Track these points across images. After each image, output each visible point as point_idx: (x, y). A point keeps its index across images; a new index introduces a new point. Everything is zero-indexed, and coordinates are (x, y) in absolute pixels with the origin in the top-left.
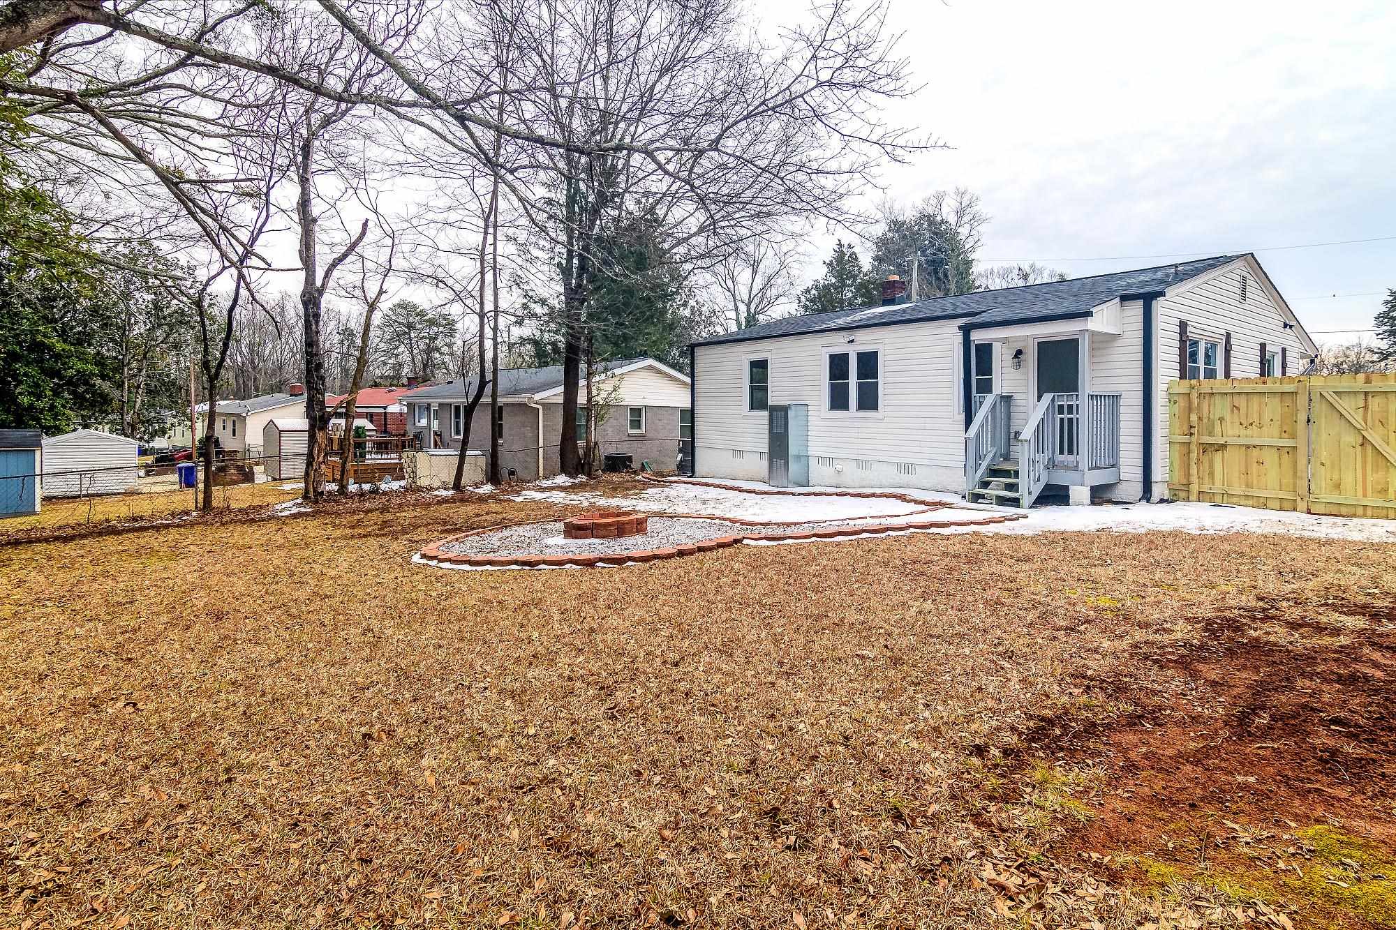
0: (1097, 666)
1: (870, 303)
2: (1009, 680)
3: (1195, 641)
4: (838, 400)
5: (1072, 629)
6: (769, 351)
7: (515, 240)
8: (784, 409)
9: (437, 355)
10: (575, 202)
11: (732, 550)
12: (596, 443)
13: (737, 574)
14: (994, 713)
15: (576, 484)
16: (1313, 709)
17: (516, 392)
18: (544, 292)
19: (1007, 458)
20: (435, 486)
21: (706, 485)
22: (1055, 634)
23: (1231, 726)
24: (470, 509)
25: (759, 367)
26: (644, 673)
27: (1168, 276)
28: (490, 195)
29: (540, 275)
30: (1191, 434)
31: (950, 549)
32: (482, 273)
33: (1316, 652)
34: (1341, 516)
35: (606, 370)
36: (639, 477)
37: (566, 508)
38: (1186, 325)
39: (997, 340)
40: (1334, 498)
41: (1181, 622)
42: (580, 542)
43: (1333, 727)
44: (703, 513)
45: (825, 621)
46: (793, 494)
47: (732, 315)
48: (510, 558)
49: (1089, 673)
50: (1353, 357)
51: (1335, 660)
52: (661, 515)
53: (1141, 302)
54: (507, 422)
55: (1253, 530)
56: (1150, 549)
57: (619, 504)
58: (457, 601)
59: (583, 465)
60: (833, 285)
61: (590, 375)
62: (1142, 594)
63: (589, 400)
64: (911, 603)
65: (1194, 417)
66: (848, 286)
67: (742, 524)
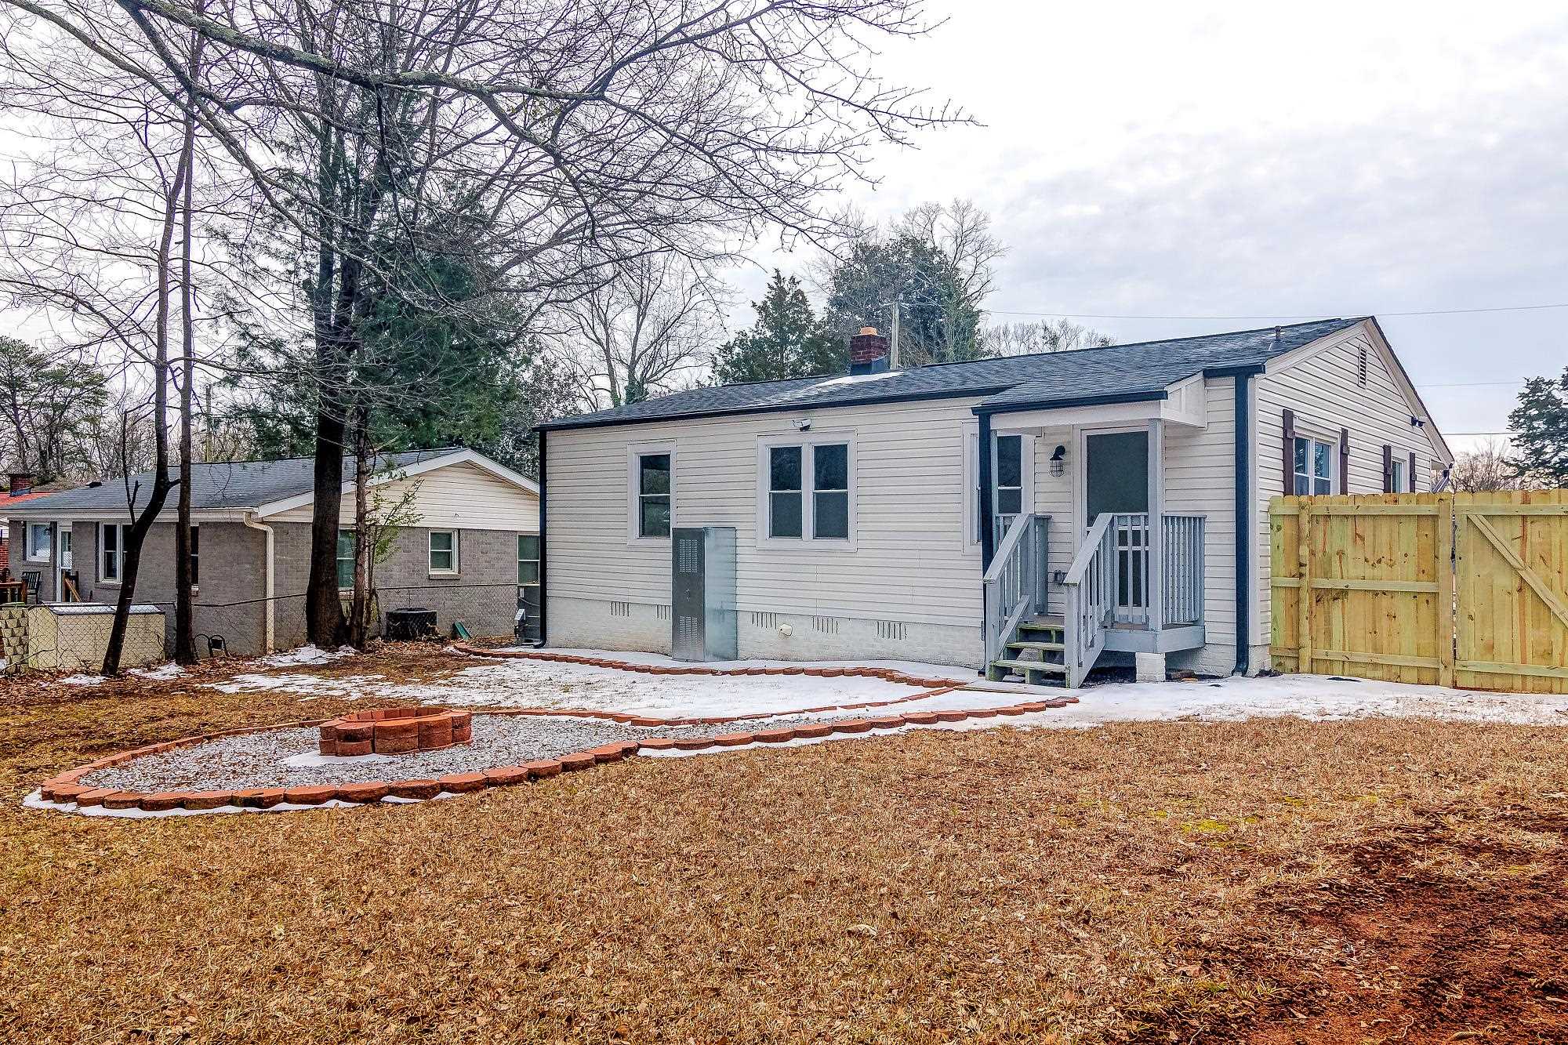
0: (1214, 927)
1: (827, 369)
2: (1090, 958)
3: (1344, 881)
4: (785, 523)
5: (1169, 872)
6: (671, 440)
7: (225, 237)
8: (699, 535)
9: (67, 436)
10: (336, 177)
11: (621, 767)
12: (373, 592)
13: (635, 805)
14: (1076, 1013)
15: (336, 662)
16: (1518, 974)
17: (225, 502)
18: (278, 330)
19: (1043, 611)
20: (68, 668)
21: (566, 659)
22: (1146, 880)
23: (1414, 1007)
24: (138, 708)
25: (655, 465)
26: (488, 986)
27: (1265, 343)
28: (178, 156)
29: (270, 299)
30: (1301, 575)
31: (973, 754)
32: (163, 292)
33: (1506, 888)
34: (1497, 690)
35: (390, 467)
36: (450, 649)
37: (321, 702)
38: (1292, 416)
39: (1029, 431)
40: (1487, 666)
41: (1320, 853)
42: (351, 760)
43: (1549, 998)
44: (567, 706)
45: (790, 879)
46: (714, 673)
47: (604, 382)
48: (219, 794)
49: (1204, 938)
50: (1481, 471)
51: (1534, 898)
52: (492, 711)
53: (1232, 380)
54: (207, 554)
55: (1388, 713)
56: (1258, 746)
57: (417, 694)
58: (120, 875)
59: (349, 630)
60: (767, 340)
61: (361, 474)
62: (1259, 812)
63: (361, 517)
64: (923, 842)
65: (1304, 551)
66: (791, 343)
67: (636, 722)
